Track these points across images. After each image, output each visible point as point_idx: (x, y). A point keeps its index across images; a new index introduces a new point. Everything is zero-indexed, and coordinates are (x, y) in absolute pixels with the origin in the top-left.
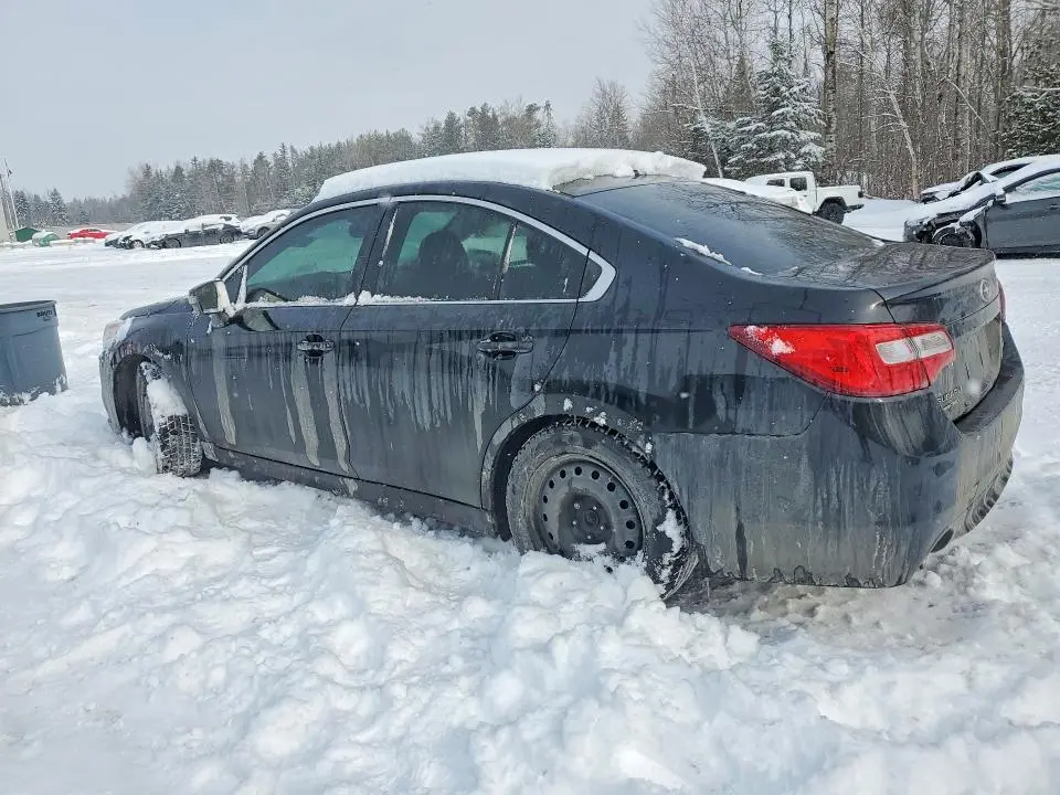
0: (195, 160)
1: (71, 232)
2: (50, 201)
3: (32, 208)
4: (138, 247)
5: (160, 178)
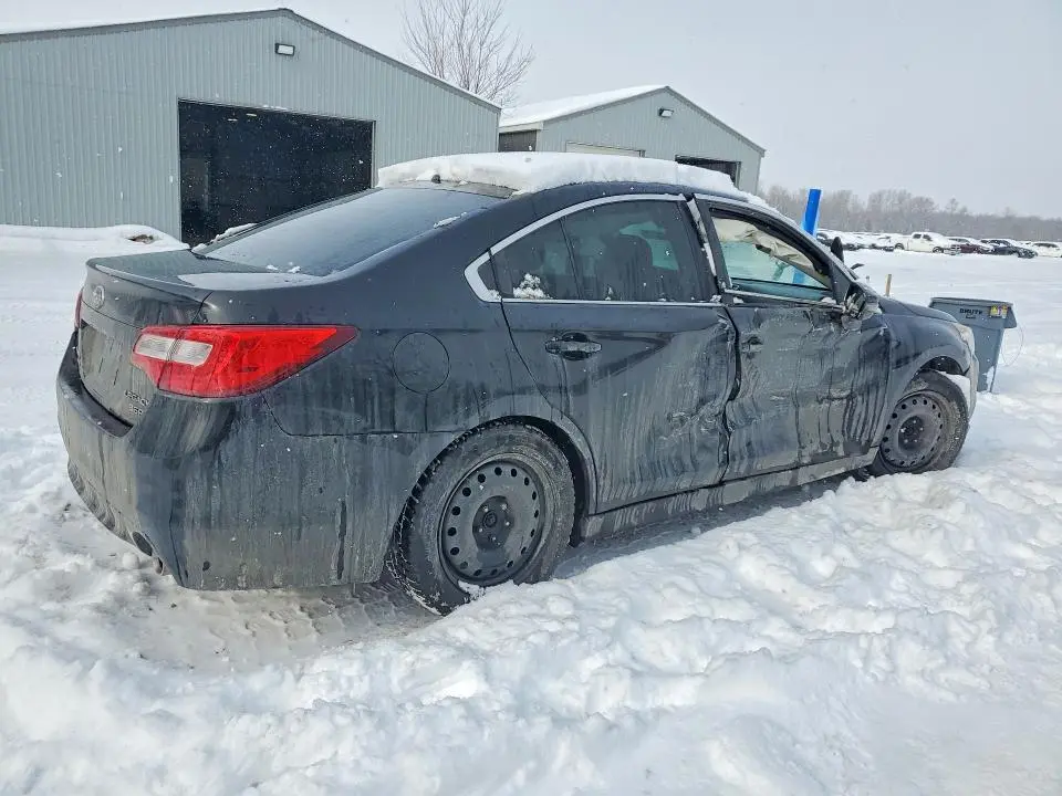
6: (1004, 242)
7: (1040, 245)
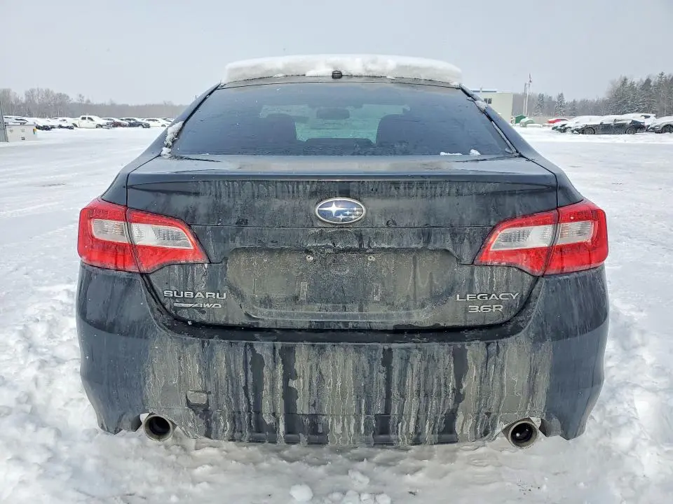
0: (662, 74)
1: (550, 120)
2: (557, 100)
3: (546, 105)
4: (568, 132)
5: (632, 87)
6: (134, 120)
7: (149, 120)
